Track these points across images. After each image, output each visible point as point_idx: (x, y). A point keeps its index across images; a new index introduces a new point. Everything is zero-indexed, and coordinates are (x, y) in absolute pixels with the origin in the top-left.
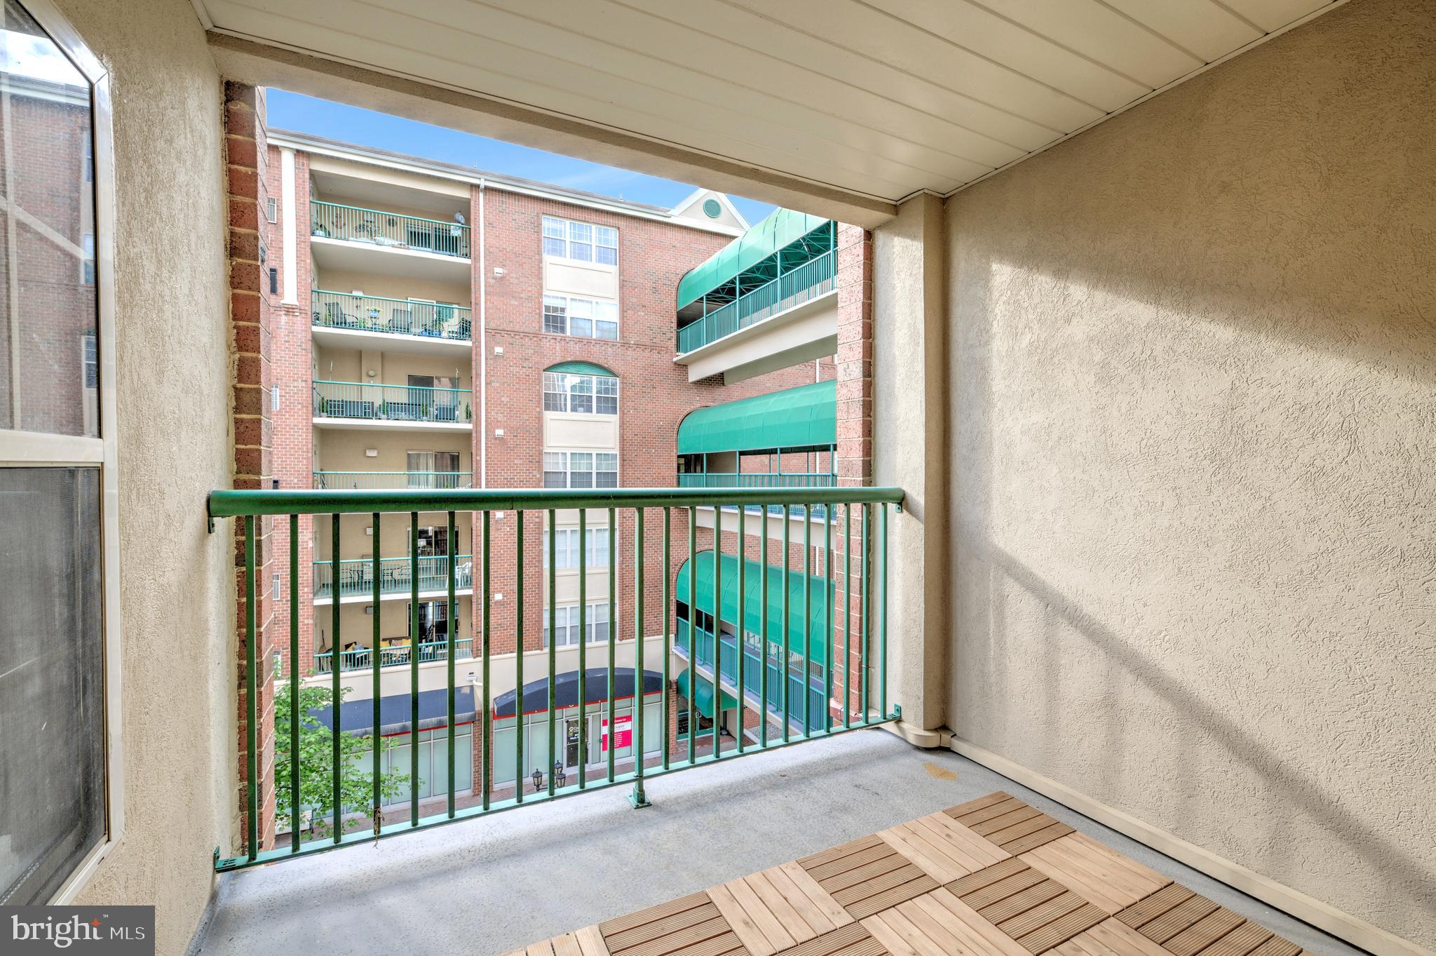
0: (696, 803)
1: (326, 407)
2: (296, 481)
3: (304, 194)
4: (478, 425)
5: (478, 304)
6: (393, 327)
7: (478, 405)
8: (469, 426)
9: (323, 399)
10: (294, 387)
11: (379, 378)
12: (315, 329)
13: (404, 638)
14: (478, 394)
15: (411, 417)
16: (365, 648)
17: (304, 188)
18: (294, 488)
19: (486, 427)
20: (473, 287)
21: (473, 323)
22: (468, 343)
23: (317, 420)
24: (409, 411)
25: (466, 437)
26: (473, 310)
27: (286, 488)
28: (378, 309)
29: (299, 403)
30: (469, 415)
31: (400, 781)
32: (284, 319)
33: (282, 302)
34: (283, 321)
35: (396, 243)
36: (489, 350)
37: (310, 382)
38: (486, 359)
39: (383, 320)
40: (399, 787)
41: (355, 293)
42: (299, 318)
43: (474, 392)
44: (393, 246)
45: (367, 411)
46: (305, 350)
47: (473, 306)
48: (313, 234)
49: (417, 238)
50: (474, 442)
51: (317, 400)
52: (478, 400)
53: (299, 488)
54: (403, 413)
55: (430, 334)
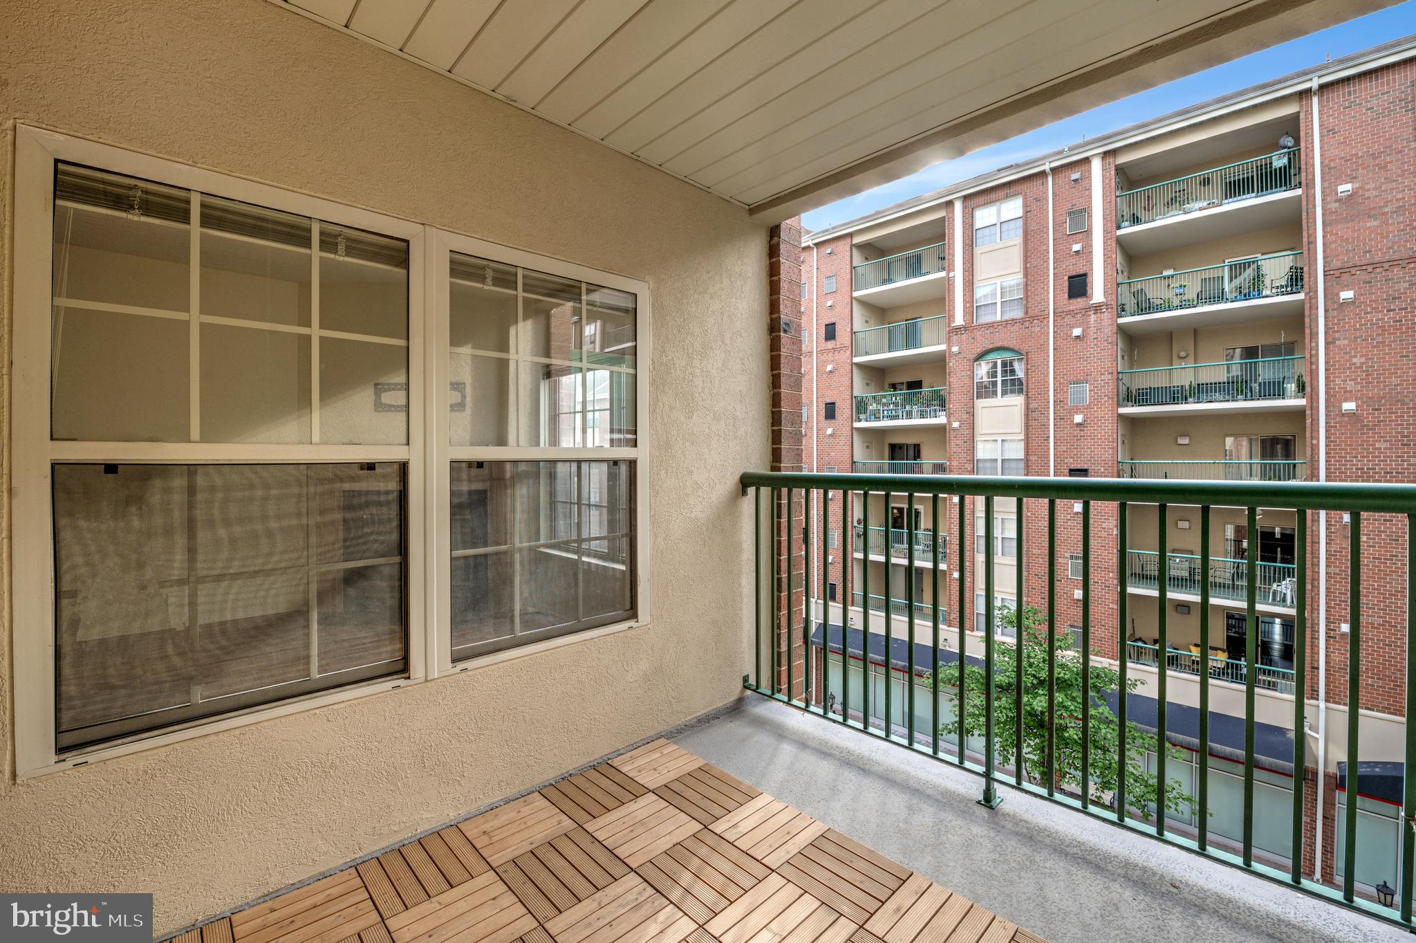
0: (1032, 836)
1: (1133, 397)
2: (1102, 470)
3: (1110, 192)
4: (1314, 399)
5: (1312, 242)
6: (1201, 299)
7: (1314, 374)
8: (1302, 402)
9: (1128, 388)
10: (1102, 380)
11: (1191, 357)
12: (1121, 321)
13: (1220, 649)
14: (1314, 360)
15: (1227, 397)
16: (1174, 649)
17: (1110, 187)
18: (1101, 476)
19: (1326, 400)
20: (1304, 222)
21: (1306, 269)
22: (1301, 296)
23: (1122, 410)
24: (1224, 391)
25: (1298, 415)
26: (1306, 253)
27: (1094, 476)
28: (1183, 284)
29: (1105, 396)
30: (1301, 388)
31: (1183, 799)
32: (1093, 318)
33: (1091, 302)
34: (1092, 320)
35: (1205, 204)
36: (1330, 295)
37: (1115, 374)
38: (1326, 311)
39: (1191, 294)
40: (1180, 804)
41: (1166, 273)
42: (1106, 314)
43: (1308, 356)
44: (1201, 209)
45: (1177, 395)
46: (1111, 343)
47: (1305, 248)
48: (1119, 228)
49: (1236, 188)
50: (1308, 421)
51: (1123, 389)
52: (1314, 367)
53: (1105, 476)
54: (1217, 394)
55: (1247, 297)
